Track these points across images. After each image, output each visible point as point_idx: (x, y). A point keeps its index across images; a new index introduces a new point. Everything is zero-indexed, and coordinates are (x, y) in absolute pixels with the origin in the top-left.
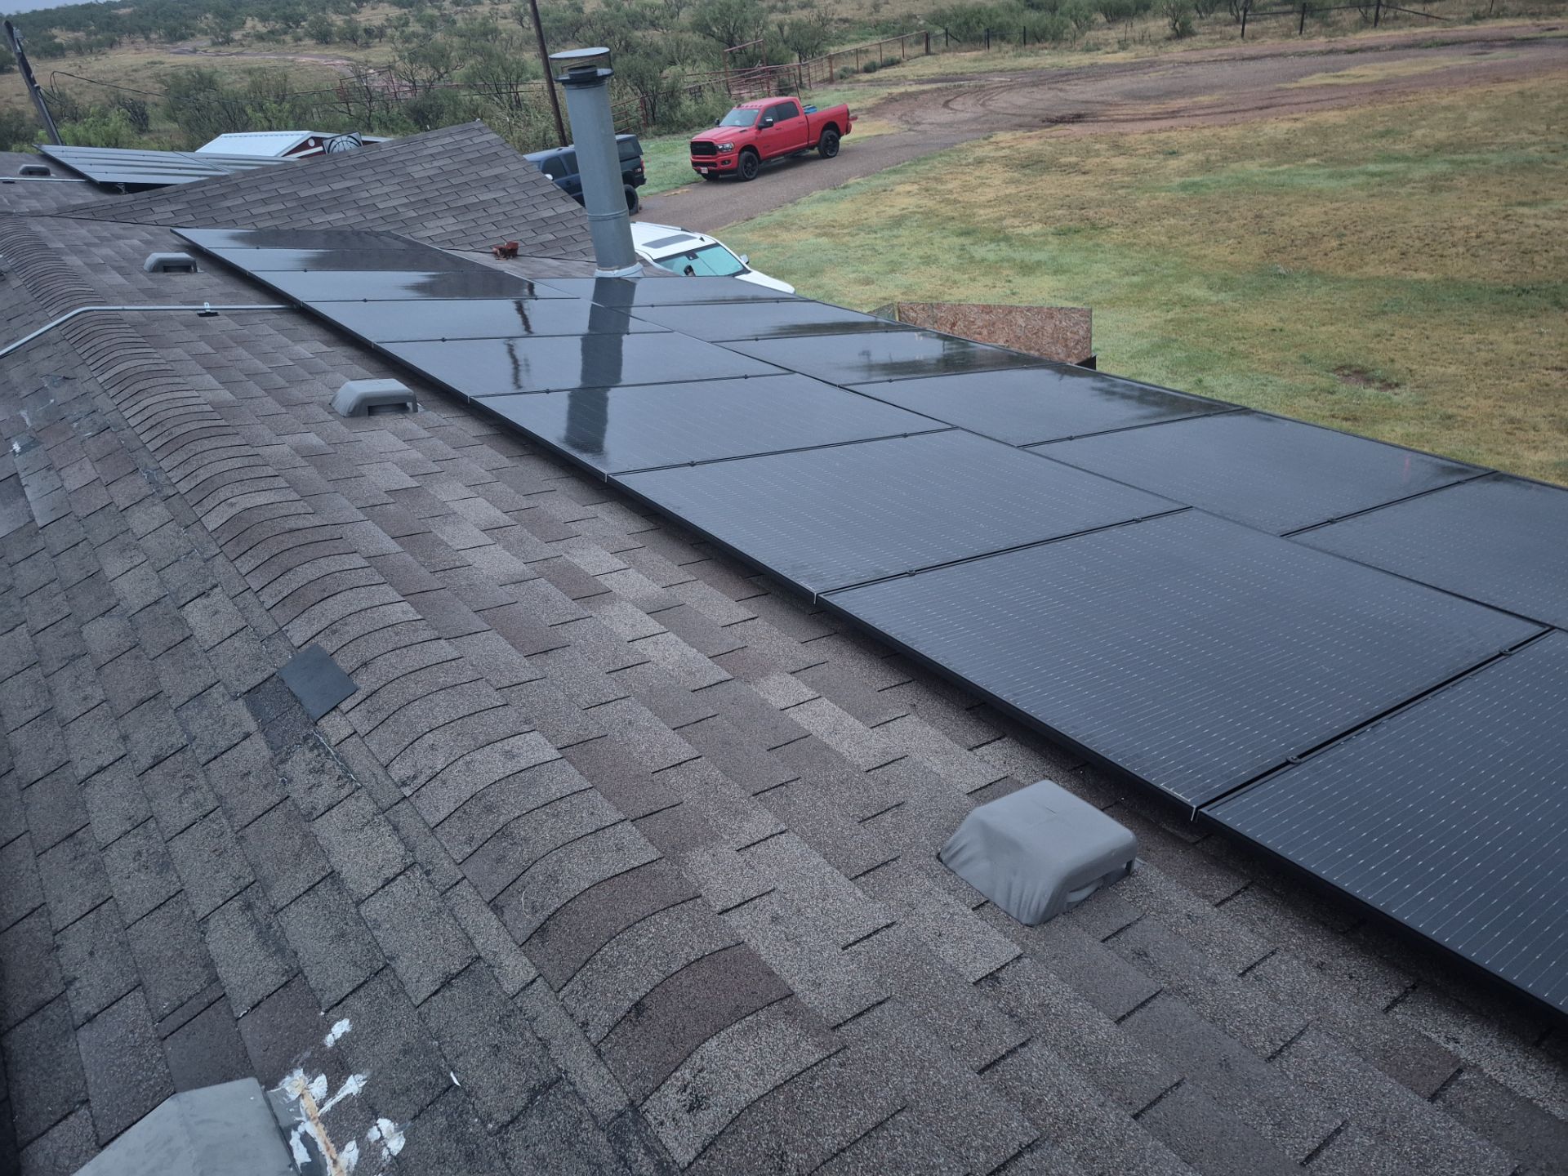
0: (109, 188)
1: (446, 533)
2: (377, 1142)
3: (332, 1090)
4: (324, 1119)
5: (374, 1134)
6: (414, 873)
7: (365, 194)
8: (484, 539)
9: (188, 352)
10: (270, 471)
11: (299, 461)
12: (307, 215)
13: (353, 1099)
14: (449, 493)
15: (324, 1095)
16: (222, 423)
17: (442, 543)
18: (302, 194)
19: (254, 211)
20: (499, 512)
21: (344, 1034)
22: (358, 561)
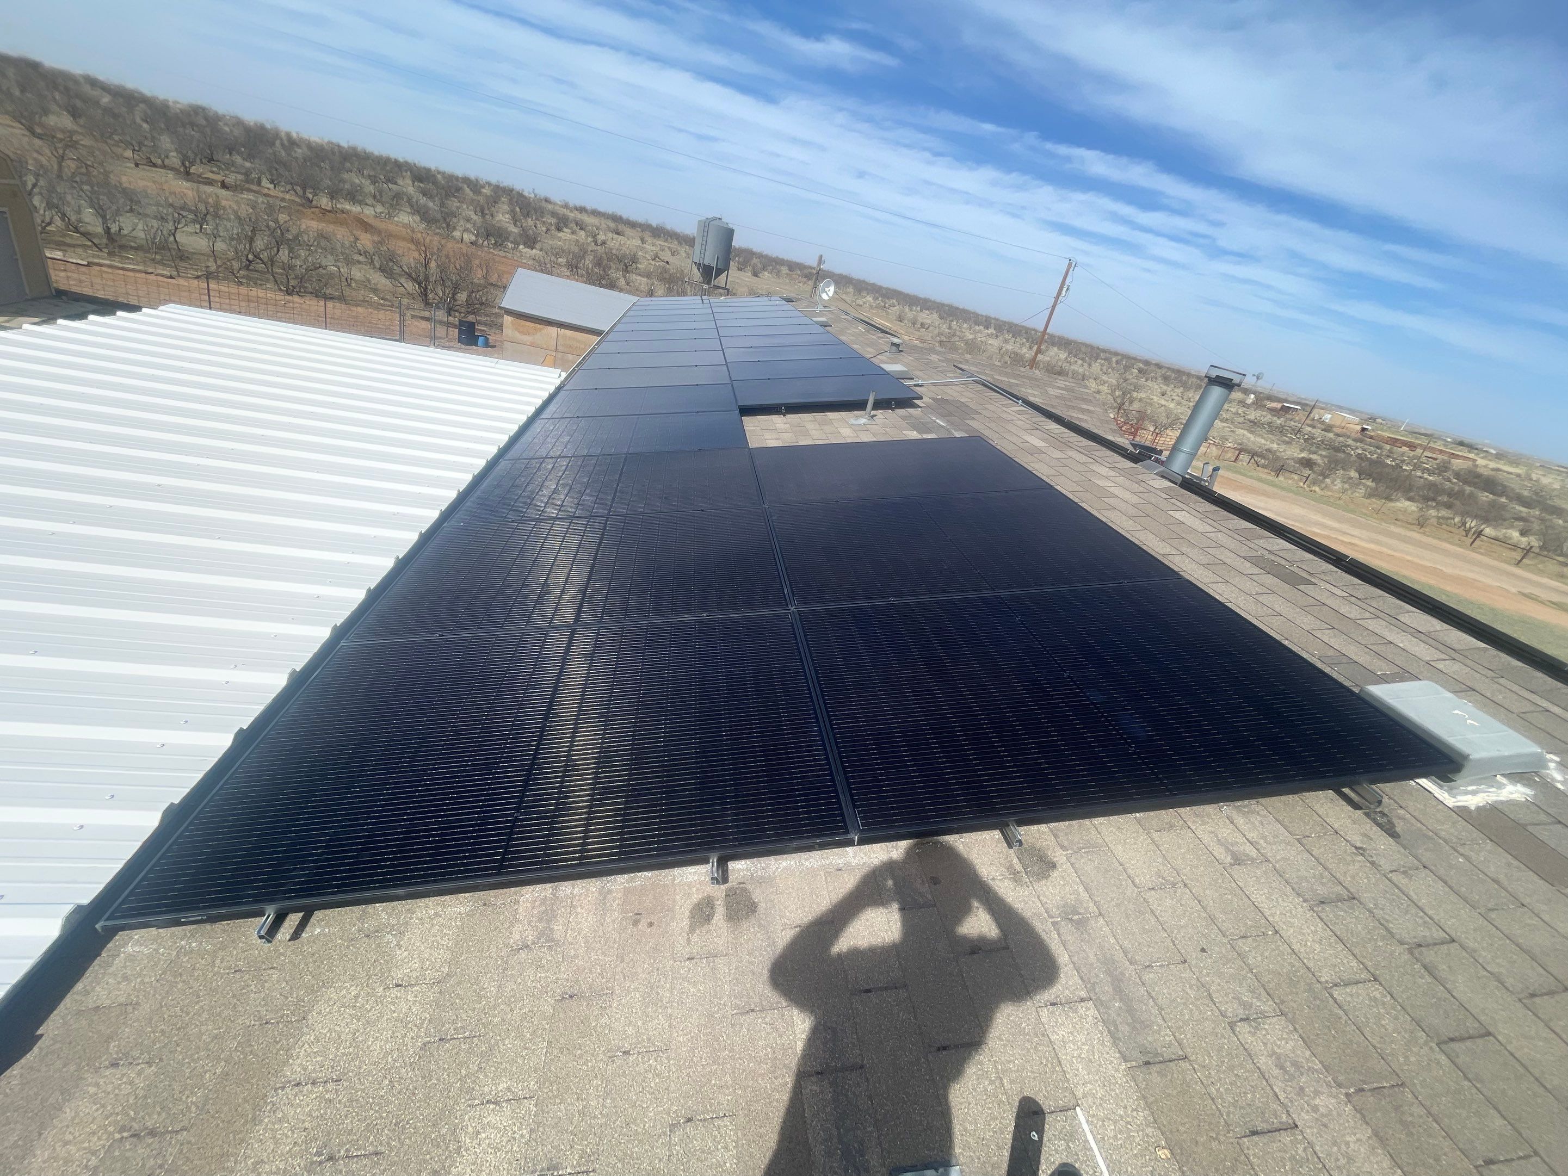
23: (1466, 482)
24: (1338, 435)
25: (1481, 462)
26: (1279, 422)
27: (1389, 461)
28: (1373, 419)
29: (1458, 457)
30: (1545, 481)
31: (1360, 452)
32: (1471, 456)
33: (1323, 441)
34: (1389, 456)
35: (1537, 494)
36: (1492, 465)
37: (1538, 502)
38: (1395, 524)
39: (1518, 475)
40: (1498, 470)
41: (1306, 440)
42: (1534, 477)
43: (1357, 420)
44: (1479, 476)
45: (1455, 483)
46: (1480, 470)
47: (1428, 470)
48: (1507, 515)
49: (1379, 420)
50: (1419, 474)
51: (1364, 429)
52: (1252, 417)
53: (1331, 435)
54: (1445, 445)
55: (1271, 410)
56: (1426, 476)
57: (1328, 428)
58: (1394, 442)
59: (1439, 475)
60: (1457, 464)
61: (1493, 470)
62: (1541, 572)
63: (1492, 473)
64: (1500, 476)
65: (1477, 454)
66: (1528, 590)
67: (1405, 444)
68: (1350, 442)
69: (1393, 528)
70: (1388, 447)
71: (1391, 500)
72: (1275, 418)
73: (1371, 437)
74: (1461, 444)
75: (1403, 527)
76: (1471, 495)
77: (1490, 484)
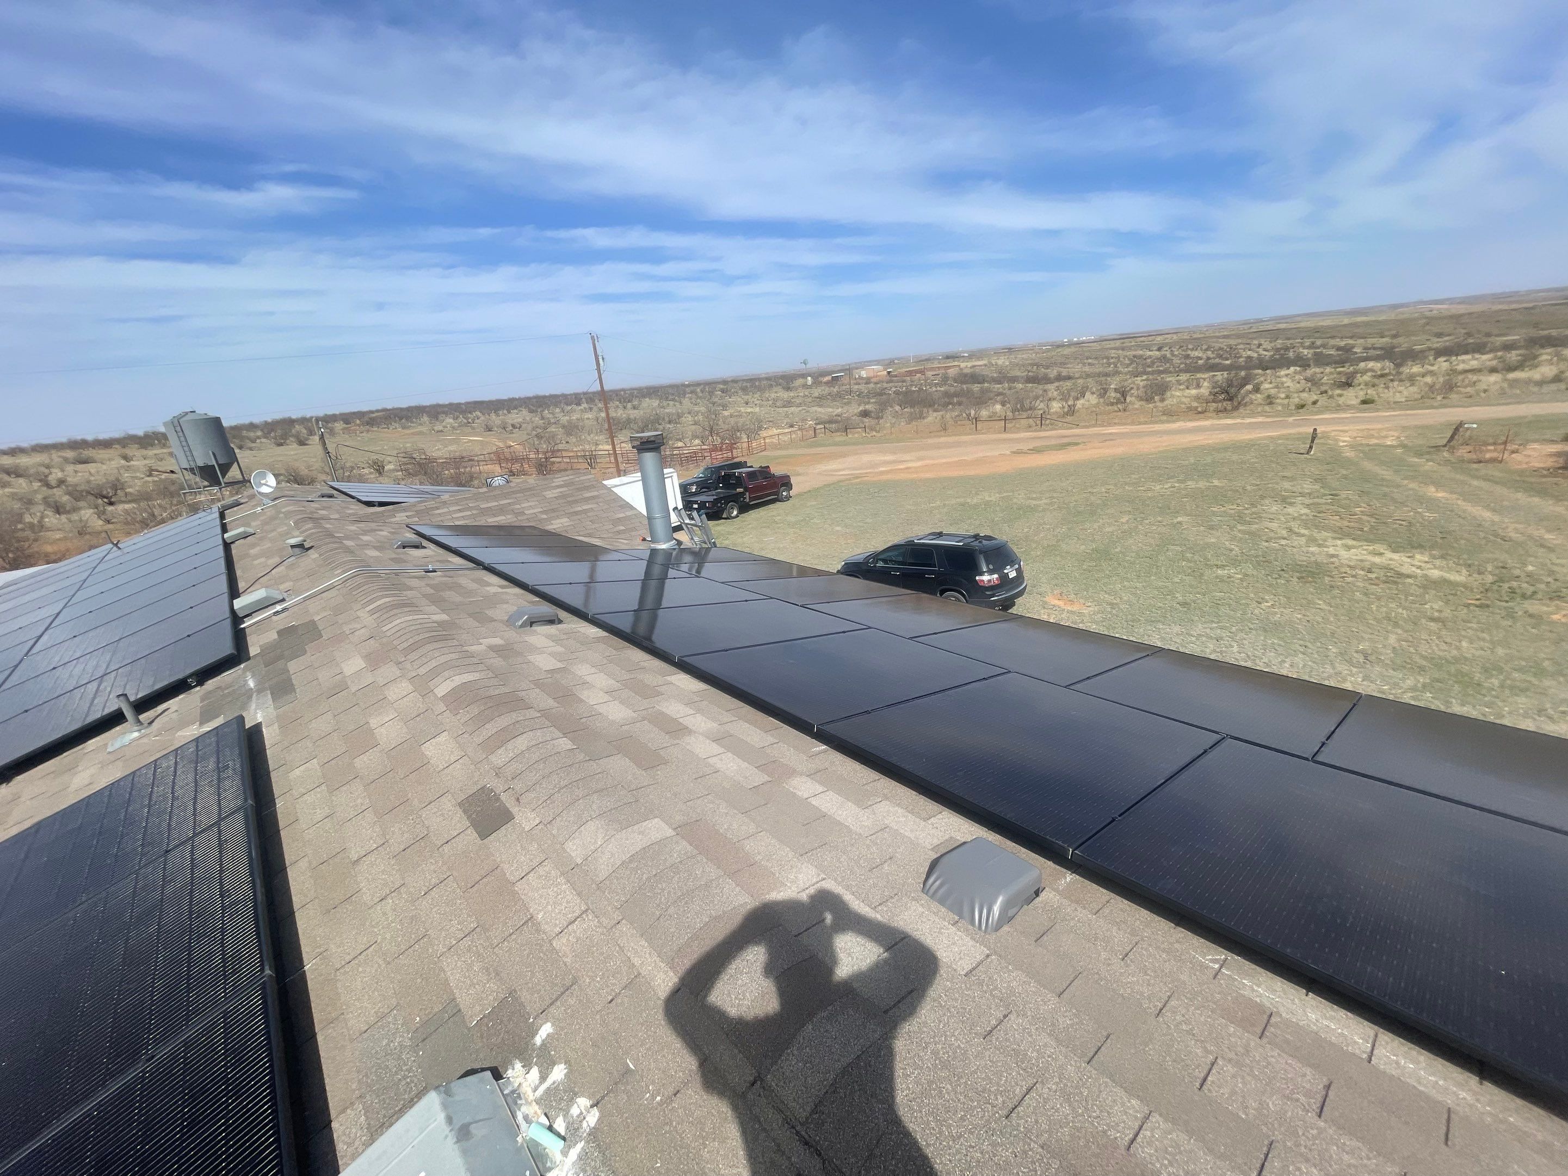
0: (369, 504)
1: (584, 695)
2: (578, 1116)
3: (543, 1078)
4: (538, 1102)
5: (575, 1111)
6: (587, 916)
7: (518, 506)
8: (606, 698)
9: (420, 593)
10: (475, 660)
11: (492, 654)
12: (484, 518)
13: (559, 1084)
14: (583, 670)
15: (537, 1082)
16: (444, 633)
17: (582, 701)
18: (482, 506)
19: (453, 516)
20: (613, 682)
21: (548, 1035)
22: (532, 713)
23: (962, 383)
24: (876, 383)
25: (963, 365)
26: (835, 390)
27: (913, 389)
28: (891, 362)
29: (949, 367)
30: (1000, 362)
31: (894, 389)
32: (956, 363)
33: (868, 392)
34: (911, 385)
35: (1000, 373)
36: (970, 364)
37: (1004, 377)
38: (930, 437)
39: (985, 365)
40: (974, 366)
41: (858, 396)
42: (993, 362)
43: (880, 368)
44: (966, 375)
45: (956, 387)
46: (966, 371)
47: (938, 384)
48: (992, 395)
49: (896, 361)
50: (934, 389)
51: (889, 373)
52: (817, 394)
53: (872, 385)
54: (939, 363)
55: (827, 383)
56: (939, 389)
57: (868, 381)
58: (910, 373)
59: (945, 384)
60: (952, 372)
61: (971, 368)
62: (1018, 430)
63: (972, 370)
64: (977, 370)
65: (959, 361)
66: (1017, 447)
67: (917, 372)
68: (885, 385)
69: (930, 441)
70: (908, 378)
71: (924, 418)
72: (832, 388)
73: (896, 376)
74: (948, 357)
75: (935, 436)
76: (969, 391)
77: (974, 378)
